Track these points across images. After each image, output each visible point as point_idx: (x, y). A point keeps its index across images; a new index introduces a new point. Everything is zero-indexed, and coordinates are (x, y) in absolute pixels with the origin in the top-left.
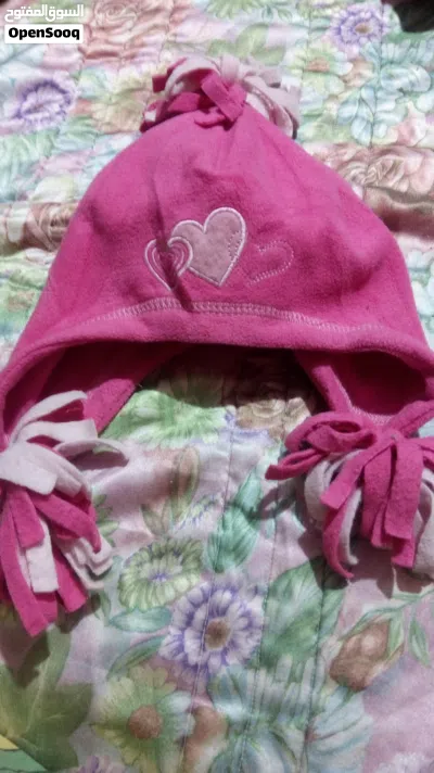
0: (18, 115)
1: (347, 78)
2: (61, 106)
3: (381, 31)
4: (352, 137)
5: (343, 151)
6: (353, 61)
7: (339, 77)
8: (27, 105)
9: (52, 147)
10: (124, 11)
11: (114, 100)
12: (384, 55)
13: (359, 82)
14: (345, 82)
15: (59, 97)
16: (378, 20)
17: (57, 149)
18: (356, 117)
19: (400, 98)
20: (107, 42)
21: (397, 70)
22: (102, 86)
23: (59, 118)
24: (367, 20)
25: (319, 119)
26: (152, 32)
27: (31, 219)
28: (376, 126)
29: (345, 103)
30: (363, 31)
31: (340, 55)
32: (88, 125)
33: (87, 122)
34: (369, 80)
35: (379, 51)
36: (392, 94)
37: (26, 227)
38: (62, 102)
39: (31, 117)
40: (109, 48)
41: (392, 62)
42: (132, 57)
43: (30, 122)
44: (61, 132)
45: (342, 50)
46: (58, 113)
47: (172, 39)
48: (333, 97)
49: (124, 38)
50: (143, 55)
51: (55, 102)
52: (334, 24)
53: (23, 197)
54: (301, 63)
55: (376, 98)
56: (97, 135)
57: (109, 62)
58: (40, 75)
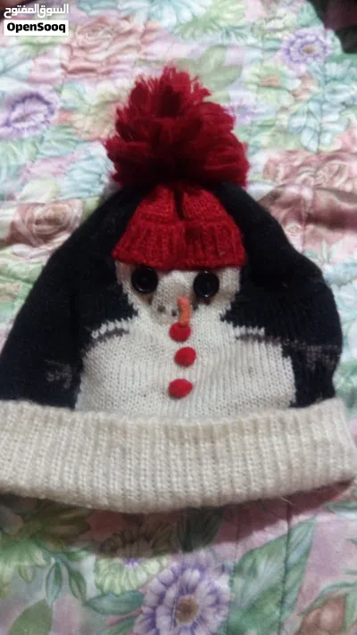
0: (7, 124)
1: (296, 93)
2: (45, 116)
3: (325, 52)
4: (302, 145)
5: (293, 157)
6: (301, 78)
7: (289, 91)
8: (15, 114)
9: (38, 152)
10: (101, 33)
11: (92, 111)
12: (328, 73)
13: (306, 96)
14: (295, 95)
15: (43, 108)
16: (321, 42)
17: (42, 154)
18: (305, 127)
19: (343, 110)
20: (86, 60)
21: (340, 86)
22: (82, 99)
23: (44, 127)
24: (313, 43)
25: (273, 129)
26: (126, 51)
27: (17, 218)
28: (323, 135)
29: (295, 114)
30: (309, 51)
31: (291, 73)
32: (69, 134)
33: (69, 130)
34: (316, 95)
35: (323, 69)
36: (335, 106)
37: (13, 225)
38: (47, 112)
39: (19, 125)
40: (87, 65)
41: (335, 79)
42: (108, 73)
43: (18, 130)
44: (46, 139)
45: (291, 68)
46: (43, 123)
47: (143, 57)
48: (284, 109)
49: (101, 56)
50: (119, 71)
51: (40, 112)
52: (284, 45)
53: (11, 197)
54: (257, 80)
55: (322, 110)
56: (77, 142)
57: (88, 77)
58: (27, 88)
